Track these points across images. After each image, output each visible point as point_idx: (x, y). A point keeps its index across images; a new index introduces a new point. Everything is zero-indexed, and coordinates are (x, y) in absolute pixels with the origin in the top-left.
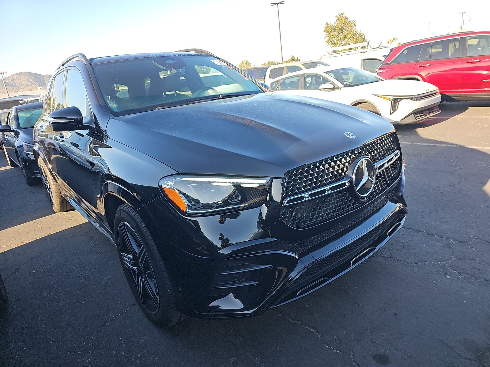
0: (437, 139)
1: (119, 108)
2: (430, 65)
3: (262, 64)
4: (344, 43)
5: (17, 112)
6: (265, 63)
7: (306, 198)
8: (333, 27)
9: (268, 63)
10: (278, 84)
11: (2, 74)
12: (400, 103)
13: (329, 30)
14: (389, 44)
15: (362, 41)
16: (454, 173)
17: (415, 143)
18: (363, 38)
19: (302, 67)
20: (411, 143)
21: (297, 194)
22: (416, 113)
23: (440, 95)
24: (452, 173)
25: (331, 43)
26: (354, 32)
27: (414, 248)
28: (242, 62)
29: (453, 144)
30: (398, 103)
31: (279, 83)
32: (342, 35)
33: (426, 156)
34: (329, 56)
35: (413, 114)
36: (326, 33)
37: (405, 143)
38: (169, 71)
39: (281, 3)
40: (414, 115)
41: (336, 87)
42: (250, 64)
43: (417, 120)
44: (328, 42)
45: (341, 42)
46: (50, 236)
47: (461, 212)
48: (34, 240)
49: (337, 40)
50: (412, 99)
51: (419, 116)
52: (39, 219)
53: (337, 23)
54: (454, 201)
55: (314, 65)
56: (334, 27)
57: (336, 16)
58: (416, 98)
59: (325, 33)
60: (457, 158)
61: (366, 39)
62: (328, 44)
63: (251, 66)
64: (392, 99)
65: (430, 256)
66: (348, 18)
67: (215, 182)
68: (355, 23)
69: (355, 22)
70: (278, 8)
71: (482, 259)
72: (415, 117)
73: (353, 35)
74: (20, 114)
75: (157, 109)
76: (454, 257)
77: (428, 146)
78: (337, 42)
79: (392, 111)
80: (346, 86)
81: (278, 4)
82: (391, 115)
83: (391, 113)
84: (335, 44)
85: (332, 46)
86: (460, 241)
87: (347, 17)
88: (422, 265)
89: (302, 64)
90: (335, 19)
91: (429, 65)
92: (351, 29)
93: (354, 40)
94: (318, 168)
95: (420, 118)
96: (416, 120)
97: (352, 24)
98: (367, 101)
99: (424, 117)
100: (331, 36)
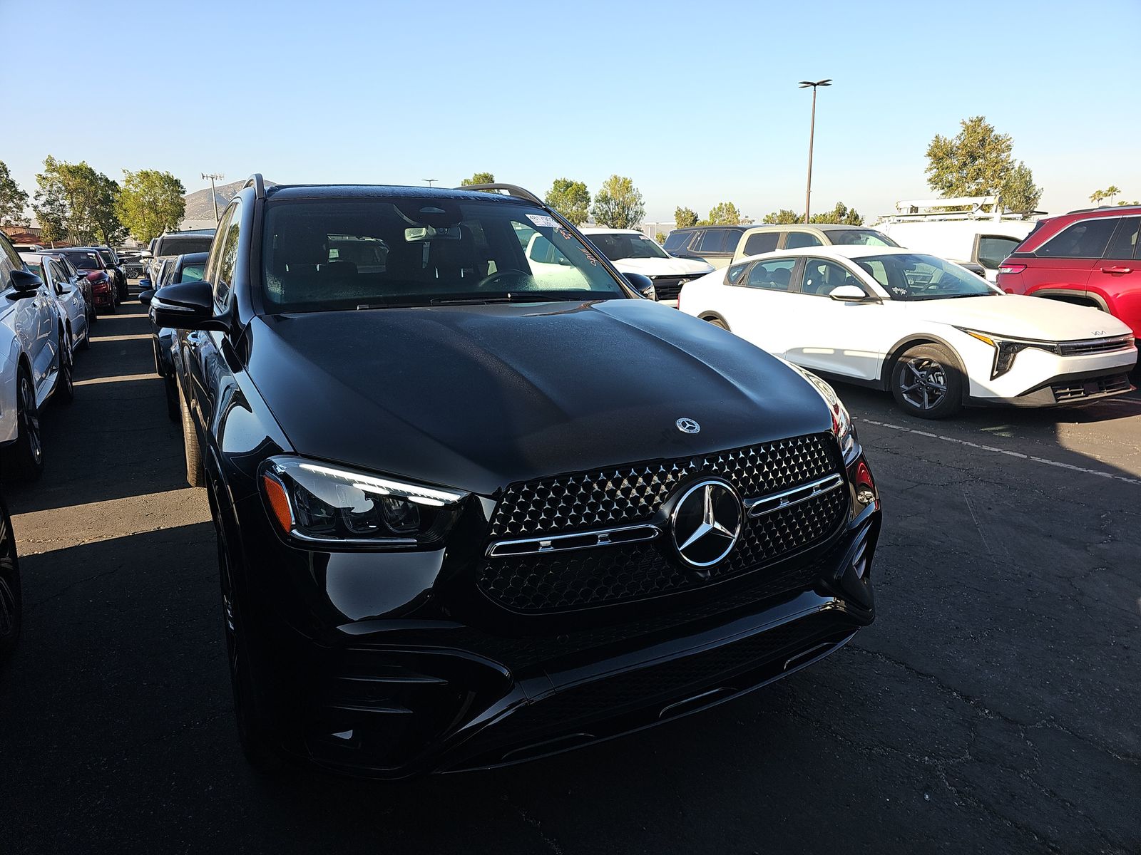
0: (1098, 457)
1: (284, 296)
2: (1128, 273)
3: (767, 216)
4: (973, 187)
5: (182, 267)
6: (773, 214)
7: (543, 547)
8: (953, 147)
9: (781, 216)
10: (744, 272)
11: (212, 178)
12: (1019, 355)
13: (941, 154)
14: (1096, 200)
15: (1022, 187)
16: (1088, 548)
17: (1036, 459)
18: (1028, 179)
19: (822, 238)
20: (1026, 457)
21: (524, 536)
22: (1057, 383)
23: (1135, 349)
24: (1086, 547)
25: (940, 183)
26: (1005, 164)
27: (887, 710)
28: (719, 206)
29: (1130, 476)
30: (1012, 355)
31: (747, 271)
32: (970, 171)
33: (1044, 494)
34: (899, 218)
35: (1050, 387)
36: (932, 161)
37: (1011, 453)
38: (424, 229)
39: (823, 83)
40: (1054, 391)
41: (871, 296)
42: (737, 213)
43: (1060, 402)
44: (935, 182)
45: (967, 184)
46: (158, 533)
47: (1051, 649)
48: (124, 535)
49: (957, 180)
50: (1051, 349)
51: (1067, 394)
52: (153, 495)
53: (962, 140)
54: (1048, 618)
55: (852, 236)
56: (955, 148)
57: (964, 123)
58: (1062, 347)
59: (929, 160)
60: (1121, 511)
61: (1033, 183)
62: (932, 185)
63: (739, 218)
64: (999, 343)
65: (915, 738)
66: (992, 131)
67: (364, 483)
68: (1008, 142)
69: (1009, 140)
70: (815, 94)
71: (1035, 772)
72: (1055, 395)
73: (1002, 170)
74: (186, 272)
75: (358, 308)
76: (970, 755)
77: (1065, 470)
78: (957, 183)
79: (997, 372)
80: (894, 297)
81: (817, 86)
82: (991, 380)
83: (994, 375)
84: (949, 188)
85: (942, 191)
86: (1006, 719)
87: (990, 127)
88: (882, 755)
89: (823, 232)
90: (960, 129)
91: (1127, 270)
92: (996, 157)
93: (1003, 182)
94: (588, 487)
95: (1067, 399)
96: (1057, 400)
97: (1001, 145)
98: (937, 338)
99: (1081, 398)
100: (942, 169)
